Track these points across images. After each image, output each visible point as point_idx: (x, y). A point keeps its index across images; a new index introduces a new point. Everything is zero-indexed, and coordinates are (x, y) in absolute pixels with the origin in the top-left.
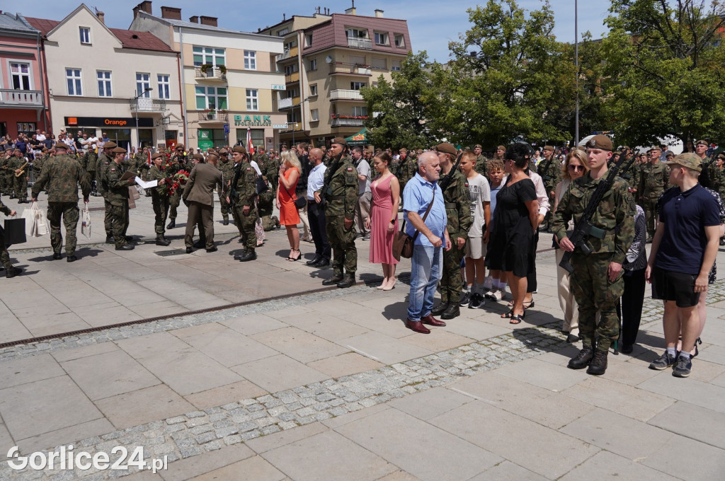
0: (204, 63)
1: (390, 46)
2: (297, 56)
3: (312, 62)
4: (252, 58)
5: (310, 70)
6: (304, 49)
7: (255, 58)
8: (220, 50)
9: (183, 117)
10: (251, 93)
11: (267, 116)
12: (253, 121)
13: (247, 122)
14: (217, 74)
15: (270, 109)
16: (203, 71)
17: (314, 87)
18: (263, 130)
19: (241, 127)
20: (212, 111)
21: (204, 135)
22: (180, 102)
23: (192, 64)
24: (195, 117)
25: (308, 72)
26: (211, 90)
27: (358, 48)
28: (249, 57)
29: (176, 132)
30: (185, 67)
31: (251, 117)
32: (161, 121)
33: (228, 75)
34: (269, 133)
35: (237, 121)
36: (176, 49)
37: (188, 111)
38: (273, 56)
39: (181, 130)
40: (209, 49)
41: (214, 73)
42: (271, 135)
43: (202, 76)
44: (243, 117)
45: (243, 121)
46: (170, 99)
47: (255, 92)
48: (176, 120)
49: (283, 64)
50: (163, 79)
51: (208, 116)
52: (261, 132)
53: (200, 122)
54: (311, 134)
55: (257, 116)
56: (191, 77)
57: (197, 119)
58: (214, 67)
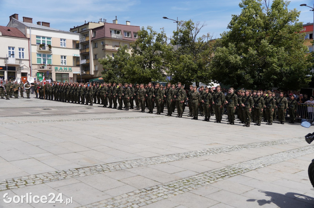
0: (41, 44)
1: (131, 38)
2: (89, 41)
3: (96, 43)
4: (64, 42)
5: (95, 47)
6: (92, 38)
7: (65, 42)
8: (49, 38)
9: (30, 67)
10: (63, 57)
11: (70, 67)
12: (63, 70)
13: (61, 70)
14: (47, 48)
15: (72, 65)
16: (40, 47)
17: (96, 55)
18: (68, 74)
19: (57, 72)
20: (44, 65)
21: (40, 75)
22: (29, 60)
23: (36, 44)
24: (36, 67)
25: (94, 48)
26: (44, 56)
27: (116, 38)
28: (63, 41)
29: (26, 73)
30: (32, 45)
31: (63, 68)
32: (19, 68)
33: (52, 49)
34: (71, 75)
35: (56, 69)
36: (28, 37)
37: (32, 64)
38: (74, 42)
39: (29, 73)
40: (44, 37)
41: (46, 48)
42: (72, 76)
43: (40, 49)
44: (59, 68)
45: (59, 70)
46: (24, 59)
47: (65, 57)
48: (27, 68)
49: (83, 44)
50: (21, 49)
51: (42, 67)
52: (67, 75)
53: (38, 69)
54: (94, 76)
55: (65, 67)
56: (35, 49)
57: (37, 68)
58: (46, 45)
